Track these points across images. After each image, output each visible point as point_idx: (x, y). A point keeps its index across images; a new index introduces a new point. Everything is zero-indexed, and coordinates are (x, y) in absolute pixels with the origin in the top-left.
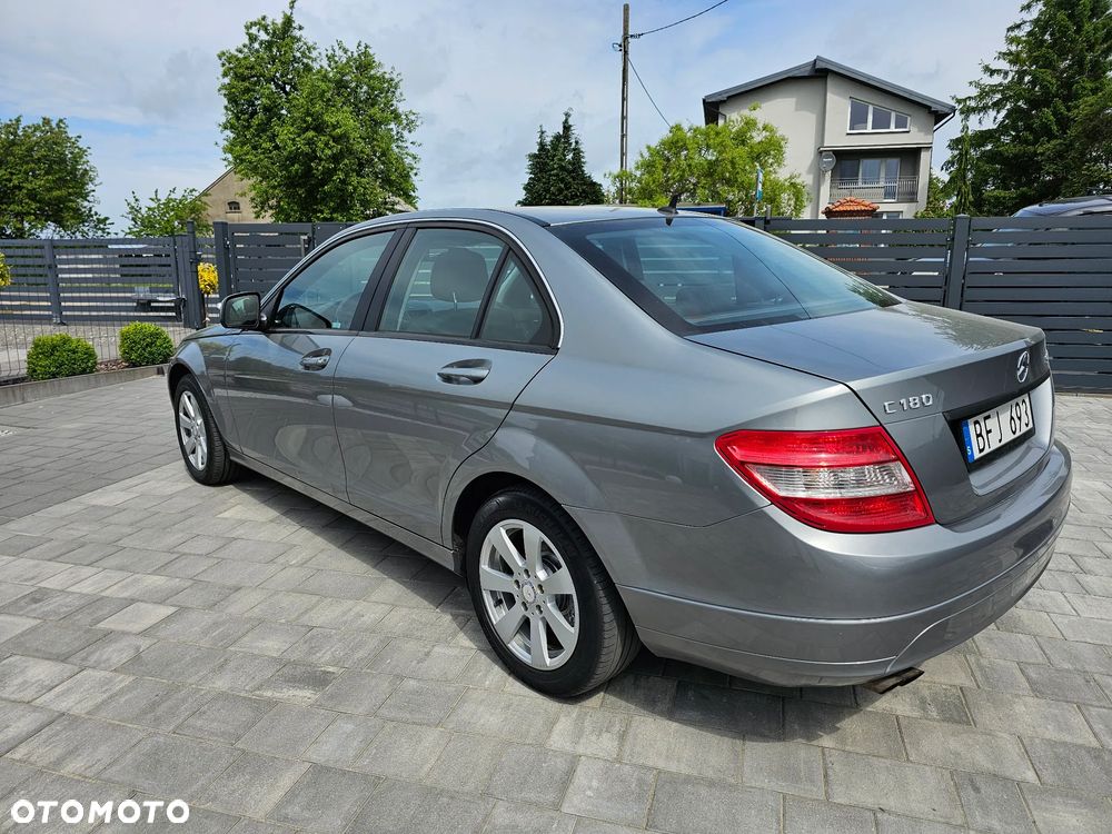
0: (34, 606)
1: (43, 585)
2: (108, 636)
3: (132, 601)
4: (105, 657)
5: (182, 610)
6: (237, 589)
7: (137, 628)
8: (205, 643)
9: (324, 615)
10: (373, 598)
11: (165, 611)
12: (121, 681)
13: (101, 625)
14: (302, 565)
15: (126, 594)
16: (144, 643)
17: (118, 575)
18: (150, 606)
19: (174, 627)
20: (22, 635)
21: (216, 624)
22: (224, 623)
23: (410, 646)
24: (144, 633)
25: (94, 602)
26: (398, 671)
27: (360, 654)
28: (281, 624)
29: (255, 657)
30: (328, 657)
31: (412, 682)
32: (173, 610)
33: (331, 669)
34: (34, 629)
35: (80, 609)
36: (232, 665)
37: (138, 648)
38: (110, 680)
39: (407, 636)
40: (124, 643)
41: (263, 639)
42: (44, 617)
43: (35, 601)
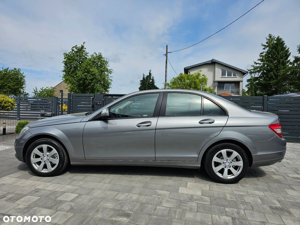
0: (37, 193)
1: (37, 187)
2: (61, 202)
3: (65, 192)
4: (62, 208)
5: (80, 195)
6: (93, 189)
7: (69, 199)
8: (90, 204)
9: (121, 197)
10: (133, 192)
11: (75, 195)
12: (70, 215)
13: (58, 199)
14: (109, 183)
15: (62, 190)
16: (73, 204)
17: (58, 185)
18: (70, 194)
19: (79, 200)
20: (36, 201)
21: (91, 199)
22: (93, 198)
23: (149, 206)
24: (72, 201)
25: (54, 192)
26: (149, 213)
27: (136, 208)
28: (110, 199)
29: (106, 208)
30: (127, 209)
31: (155, 216)
32: (77, 195)
33: (129, 212)
34: (39, 200)
35: (50, 194)
36: (100, 210)
37: (71, 205)
38: (66, 215)
39: (148, 203)
40: (66, 204)
41: (106, 203)
42: (40, 196)
43: (37, 192)
